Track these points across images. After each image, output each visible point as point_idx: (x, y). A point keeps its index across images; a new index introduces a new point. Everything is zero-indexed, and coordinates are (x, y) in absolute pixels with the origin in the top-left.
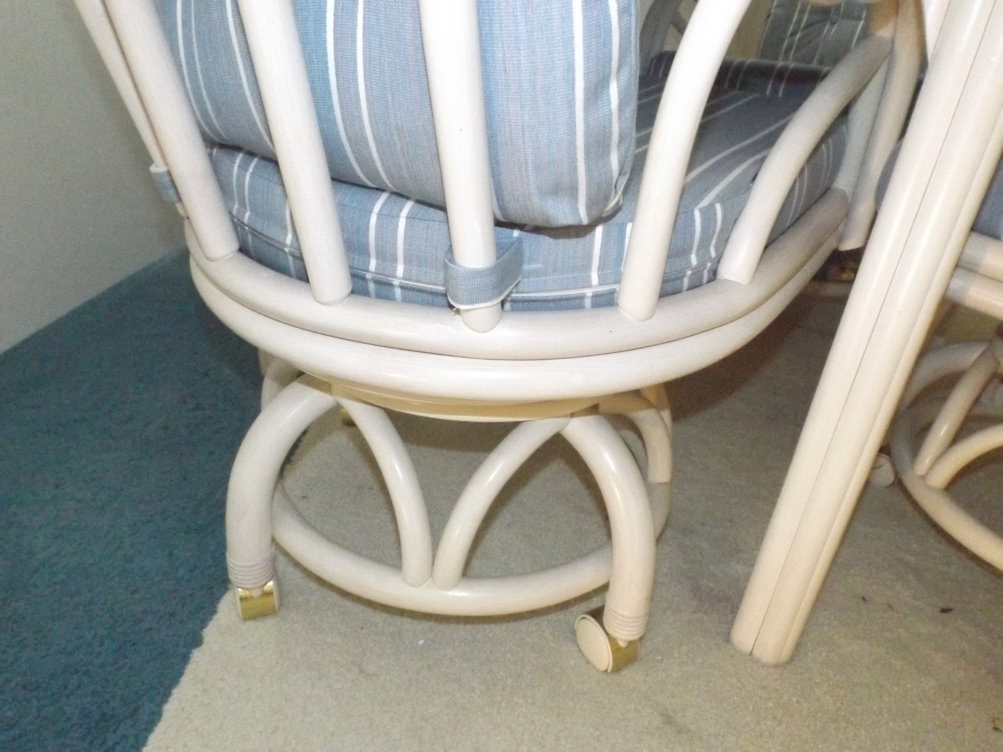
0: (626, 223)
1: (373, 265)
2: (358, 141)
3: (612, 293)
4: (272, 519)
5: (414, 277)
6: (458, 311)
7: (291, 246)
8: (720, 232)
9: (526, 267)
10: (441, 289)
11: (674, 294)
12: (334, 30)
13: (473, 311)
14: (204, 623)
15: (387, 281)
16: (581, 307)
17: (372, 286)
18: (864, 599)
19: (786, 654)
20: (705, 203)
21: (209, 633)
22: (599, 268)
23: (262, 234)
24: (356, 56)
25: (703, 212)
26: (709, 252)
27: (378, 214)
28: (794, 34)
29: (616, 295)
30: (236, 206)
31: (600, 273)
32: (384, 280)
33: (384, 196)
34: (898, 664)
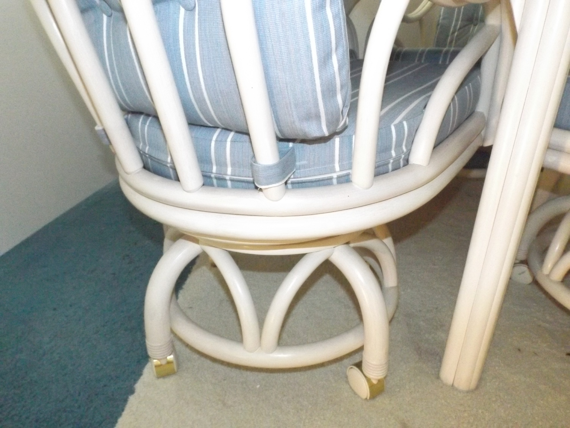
0: (352, 135)
1: (214, 169)
2: (201, 101)
3: (348, 175)
4: (170, 319)
5: (237, 174)
6: (261, 190)
7: (171, 163)
8: (407, 137)
9: (298, 163)
10: (251, 179)
11: (384, 174)
12: (184, 42)
13: (269, 189)
14: (136, 381)
15: (223, 177)
16: (331, 184)
17: (215, 181)
18: (519, 350)
19: (473, 384)
20: (397, 121)
21: (139, 386)
22: (339, 161)
23: (155, 158)
24: (196, 55)
25: (396, 126)
26: (402, 149)
27: (215, 141)
28: (453, 33)
29: (350, 176)
30: (141, 144)
31: (340, 164)
32: (221, 177)
33: (219, 130)
34: (542, 387)
